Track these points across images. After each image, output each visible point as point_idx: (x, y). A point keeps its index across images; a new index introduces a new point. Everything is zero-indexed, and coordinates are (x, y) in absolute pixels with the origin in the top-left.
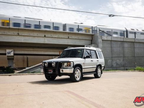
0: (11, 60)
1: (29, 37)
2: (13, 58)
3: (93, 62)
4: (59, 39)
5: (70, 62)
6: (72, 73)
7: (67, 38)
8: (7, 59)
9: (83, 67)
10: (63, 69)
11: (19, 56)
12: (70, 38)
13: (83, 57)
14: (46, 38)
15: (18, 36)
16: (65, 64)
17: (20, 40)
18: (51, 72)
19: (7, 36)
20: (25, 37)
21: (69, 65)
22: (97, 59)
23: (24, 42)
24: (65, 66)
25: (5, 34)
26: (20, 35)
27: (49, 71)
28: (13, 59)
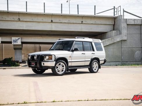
0: (18, 50)
1: (32, 23)
2: (21, 47)
3: (84, 55)
4: (70, 25)
5: (51, 55)
6: (53, 67)
7: (81, 23)
8: (13, 49)
9: (69, 61)
10: (44, 63)
11: (28, 45)
12: (84, 22)
13: (71, 50)
14: (53, 24)
15: (19, 22)
16: (47, 57)
17: (21, 27)
18: (33, 65)
19: (6, 22)
20: (27, 23)
21: (50, 59)
22: (93, 52)
23: (26, 29)
24: (47, 60)
25: (3, 19)
26: (21, 20)
27: (32, 64)
28: (21, 49)
